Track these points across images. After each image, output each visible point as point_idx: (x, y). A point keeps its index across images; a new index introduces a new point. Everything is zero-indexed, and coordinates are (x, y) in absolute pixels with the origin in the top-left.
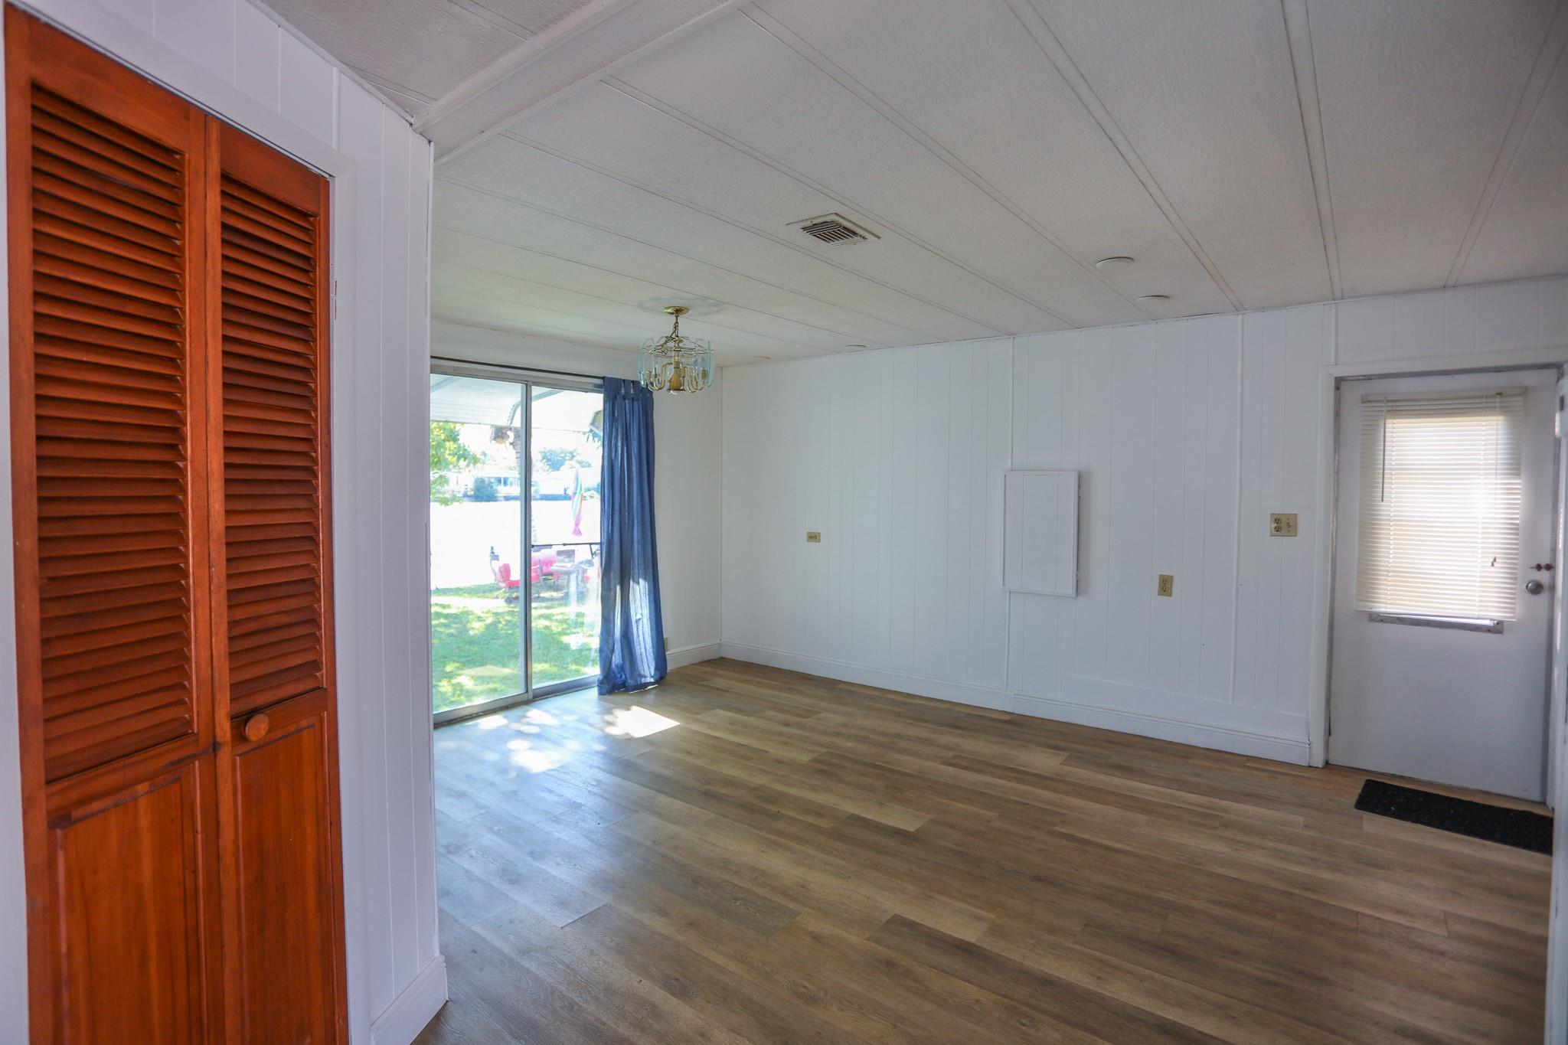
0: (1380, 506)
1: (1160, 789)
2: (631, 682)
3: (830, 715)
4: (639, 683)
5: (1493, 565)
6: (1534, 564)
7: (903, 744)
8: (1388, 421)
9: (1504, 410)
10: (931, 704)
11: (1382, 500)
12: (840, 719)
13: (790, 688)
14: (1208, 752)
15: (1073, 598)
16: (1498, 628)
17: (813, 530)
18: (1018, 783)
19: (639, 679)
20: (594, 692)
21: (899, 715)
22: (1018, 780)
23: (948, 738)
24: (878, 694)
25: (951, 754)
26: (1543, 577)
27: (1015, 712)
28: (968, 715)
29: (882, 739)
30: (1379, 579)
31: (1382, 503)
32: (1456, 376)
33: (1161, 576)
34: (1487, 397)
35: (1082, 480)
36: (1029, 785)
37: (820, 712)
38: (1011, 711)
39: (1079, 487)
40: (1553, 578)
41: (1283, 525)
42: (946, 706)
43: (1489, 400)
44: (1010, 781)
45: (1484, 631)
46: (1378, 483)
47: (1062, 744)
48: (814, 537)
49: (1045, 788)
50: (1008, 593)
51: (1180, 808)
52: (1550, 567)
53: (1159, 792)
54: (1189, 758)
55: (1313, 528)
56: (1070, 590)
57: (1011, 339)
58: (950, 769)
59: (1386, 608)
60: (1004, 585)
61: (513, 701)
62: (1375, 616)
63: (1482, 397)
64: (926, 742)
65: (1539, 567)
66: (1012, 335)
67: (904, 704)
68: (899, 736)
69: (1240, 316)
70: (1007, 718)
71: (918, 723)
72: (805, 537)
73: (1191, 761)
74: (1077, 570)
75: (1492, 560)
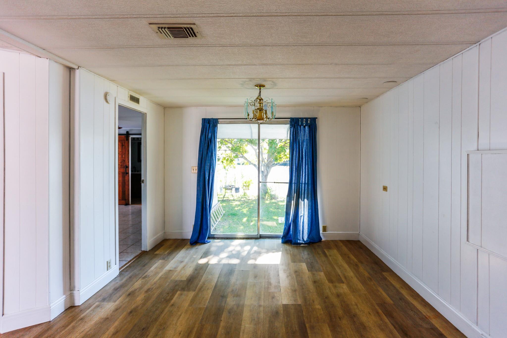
2: (293, 241)
4: (297, 242)
19: (297, 241)
20: (280, 241)
48: (385, 189)
61: (251, 237)
66: (477, 42)
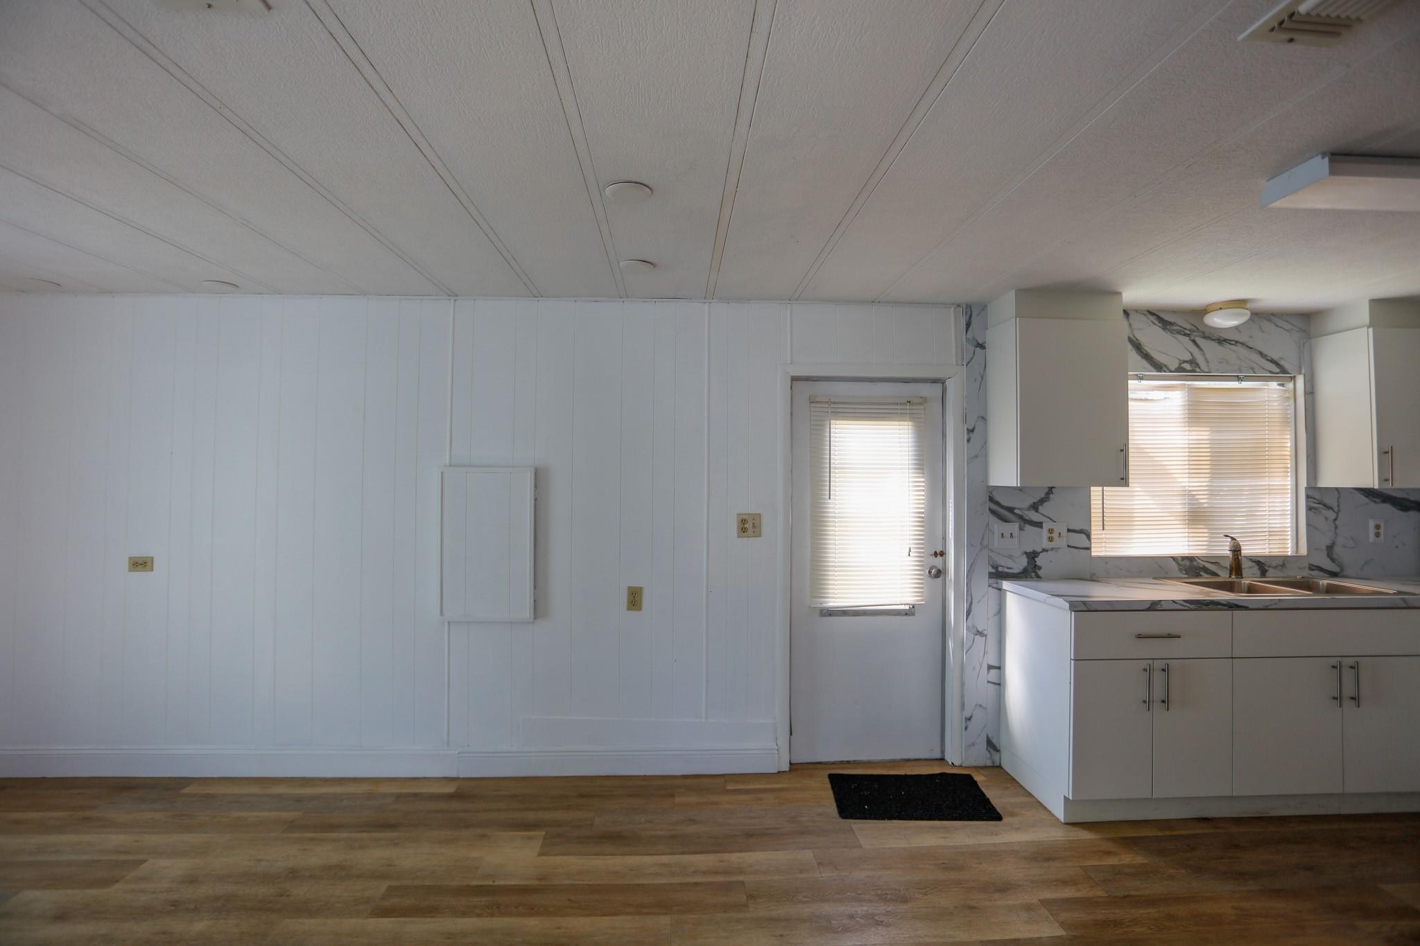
0: (829, 503)
1: (665, 859)
3: (163, 863)
5: (909, 555)
6: (933, 552)
7: (300, 891)
8: (832, 422)
9: (912, 417)
10: (338, 790)
11: (830, 498)
12: (180, 866)
13: (86, 819)
14: (688, 782)
15: (530, 623)
16: (910, 612)
17: (139, 552)
18: (492, 915)
21: (291, 826)
22: (495, 910)
23: (374, 855)
24: (254, 790)
25: (383, 886)
26: (938, 562)
27: (461, 776)
28: (399, 797)
29: (263, 891)
30: (828, 575)
31: (830, 501)
32: (879, 384)
33: (630, 588)
34: (901, 404)
35: (540, 478)
36: (510, 915)
37: (145, 861)
38: (454, 775)
39: (536, 487)
40: (945, 563)
41: (748, 526)
42: (362, 789)
43: (902, 407)
44: (479, 916)
45: (903, 615)
46: (825, 481)
47: (531, 816)
48: (141, 564)
49: (532, 911)
50: (446, 624)
51: (696, 884)
52: (942, 554)
53: (664, 865)
54: (672, 796)
55: (773, 526)
56: (527, 613)
57: (452, 301)
58: (386, 923)
59: (835, 602)
60: (442, 614)
62: (825, 611)
63: (897, 404)
64: (340, 873)
65: (936, 554)
66: (453, 295)
67: (299, 799)
68: (294, 874)
69: (707, 305)
70: (450, 789)
71: (324, 835)
72: (125, 564)
73: (677, 800)
74: (535, 588)
75: (908, 550)
